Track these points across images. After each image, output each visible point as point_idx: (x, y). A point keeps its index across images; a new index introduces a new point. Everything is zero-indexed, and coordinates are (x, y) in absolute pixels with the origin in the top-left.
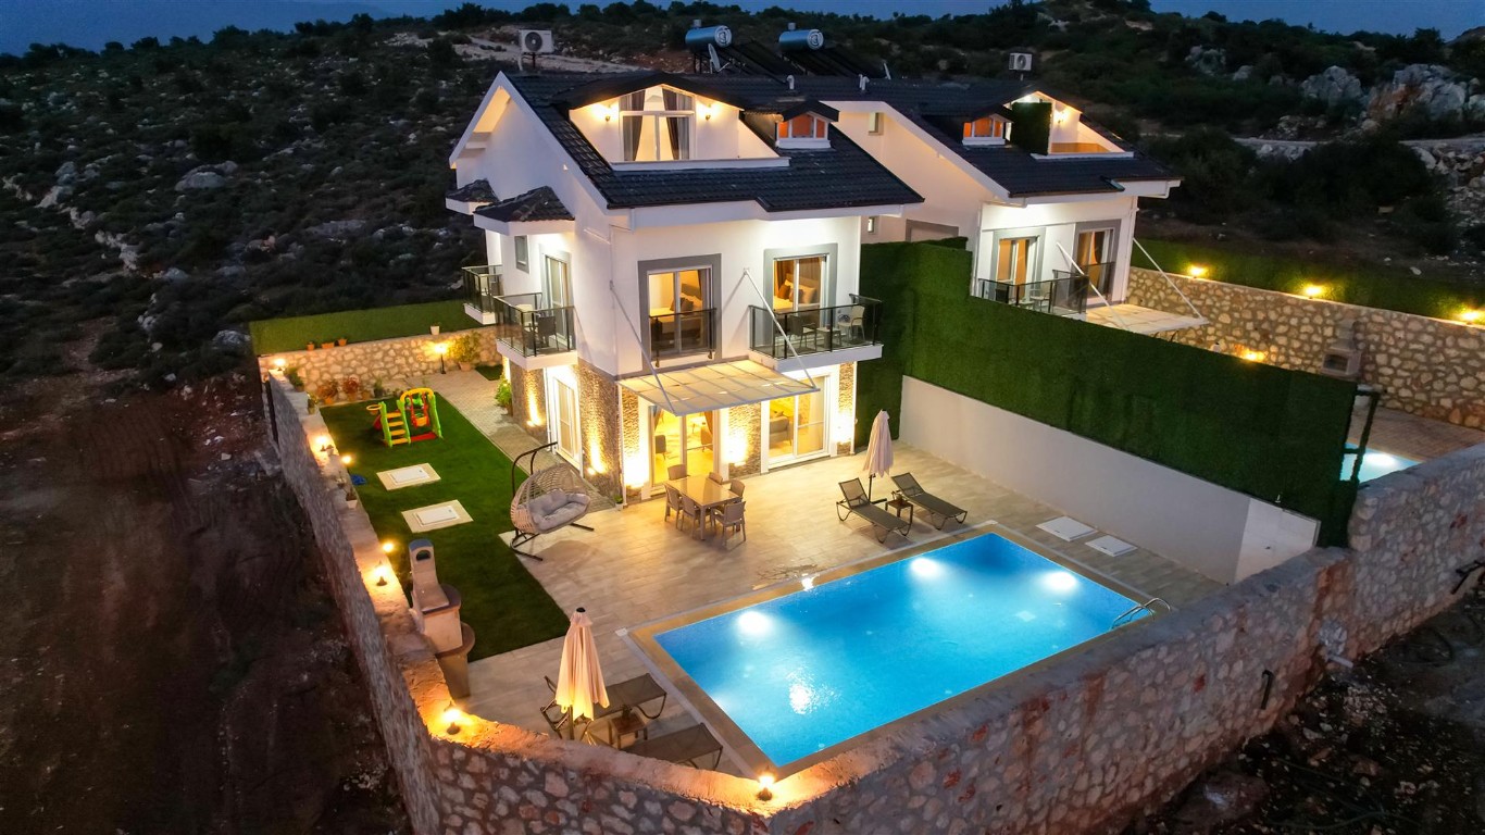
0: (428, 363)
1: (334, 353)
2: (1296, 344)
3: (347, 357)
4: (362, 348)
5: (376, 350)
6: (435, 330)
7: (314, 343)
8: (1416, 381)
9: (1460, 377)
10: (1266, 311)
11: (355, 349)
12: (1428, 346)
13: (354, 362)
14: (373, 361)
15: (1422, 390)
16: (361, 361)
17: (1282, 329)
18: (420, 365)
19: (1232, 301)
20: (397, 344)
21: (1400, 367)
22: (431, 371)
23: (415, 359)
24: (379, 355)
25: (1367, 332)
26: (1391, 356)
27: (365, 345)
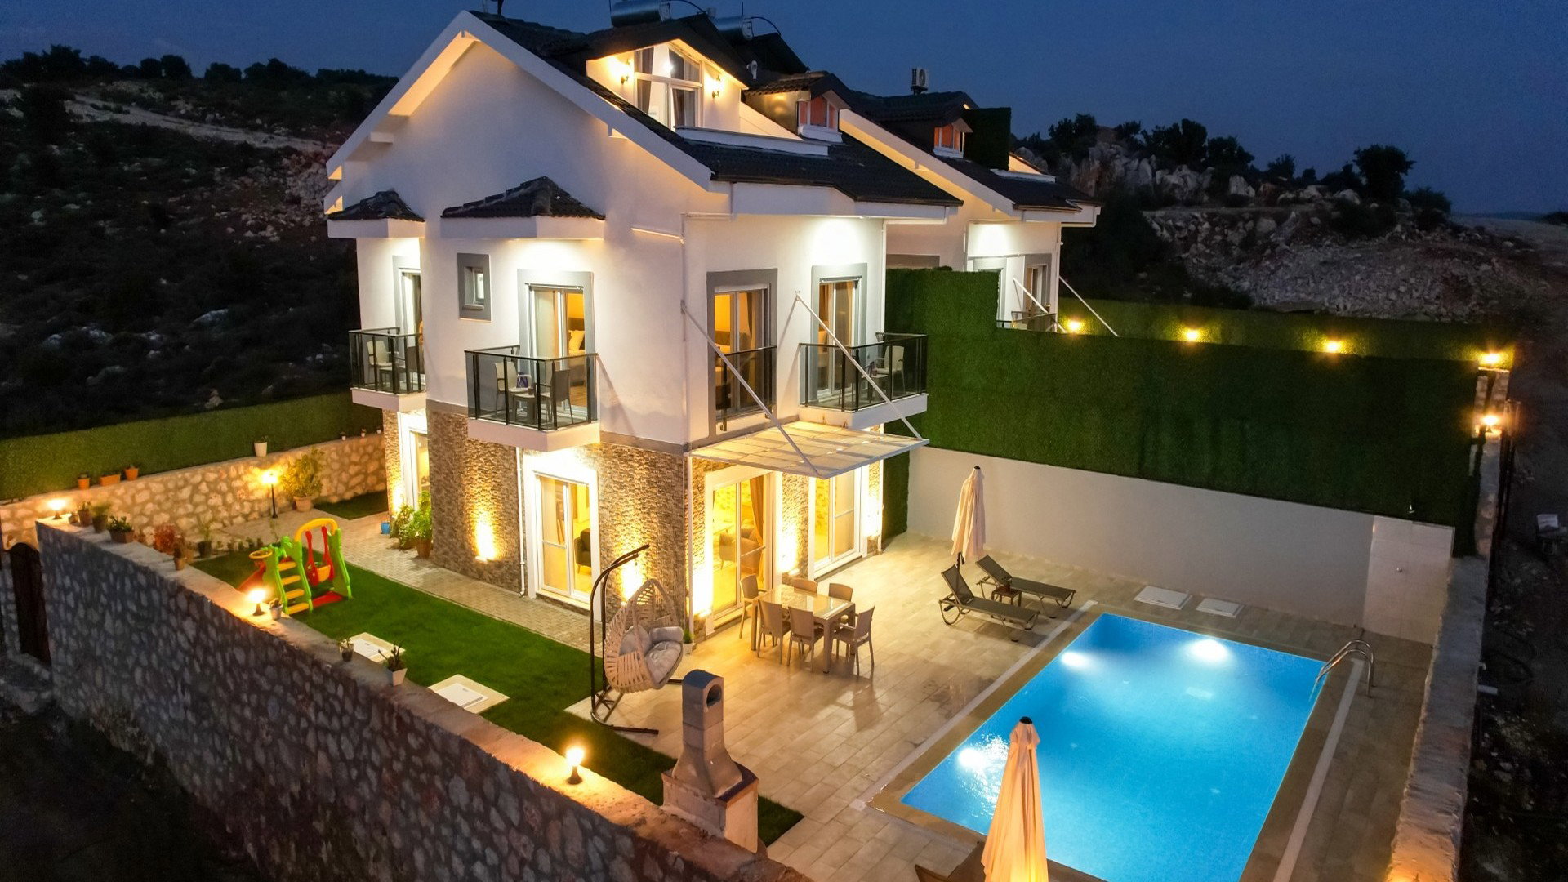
0: (252, 502)
1: (120, 491)
3: (141, 498)
4: (161, 482)
5: (181, 483)
6: (261, 448)
7: (87, 473)
11: (150, 484)
13: (150, 506)
14: (177, 502)
16: (159, 504)
18: (242, 506)
20: (211, 473)
22: (255, 515)
23: (234, 496)
24: (185, 493)
27: (167, 476)
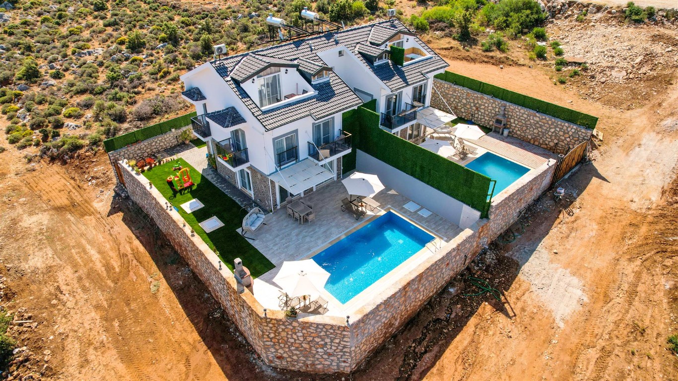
0: (172, 143)
1: (137, 146)
2: (487, 113)
3: (142, 147)
4: (147, 142)
5: (152, 142)
6: (173, 129)
8: (522, 129)
9: (534, 129)
10: (477, 100)
11: (144, 143)
12: (525, 118)
13: (145, 148)
14: (152, 146)
15: (524, 132)
16: (147, 147)
17: (482, 107)
18: (169, 144)
19: (467, 95)
20: (160, 138)
21: (517, 124)
22: (173, 145)
23: (167, 142)
25: (508, 112)
26: (515, 120)
27: (150, 139)
